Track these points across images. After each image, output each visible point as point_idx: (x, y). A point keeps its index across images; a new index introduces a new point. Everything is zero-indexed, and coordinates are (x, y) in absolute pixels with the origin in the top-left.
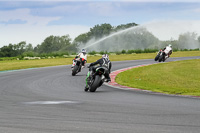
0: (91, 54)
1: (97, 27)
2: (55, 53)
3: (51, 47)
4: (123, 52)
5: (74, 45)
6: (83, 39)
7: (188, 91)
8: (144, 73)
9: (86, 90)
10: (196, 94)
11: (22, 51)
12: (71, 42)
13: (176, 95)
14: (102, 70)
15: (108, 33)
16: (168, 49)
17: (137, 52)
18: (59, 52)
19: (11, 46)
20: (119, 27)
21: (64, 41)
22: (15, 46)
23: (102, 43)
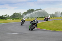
0: (27, 18)
1: (29, 10)
2: (16, 18)
3: (15, 16)
4: (38, 18)
5: (22, 15)
6: (25, 13)
7: (58, 30)
8: (44, 24)
9: (29, 30)
10: (60, 31)
11: (6, 17)
12: (21, 15)
13: (54, 31)
14: (35, 23)
15: (33, 12)
16: (49, 17)
17: (42, 18)
18: (18, 18)
19: (3, 16)
20: (36, 10)
21: (19, 14)
22: (4, 16)
23: (31, 15)
